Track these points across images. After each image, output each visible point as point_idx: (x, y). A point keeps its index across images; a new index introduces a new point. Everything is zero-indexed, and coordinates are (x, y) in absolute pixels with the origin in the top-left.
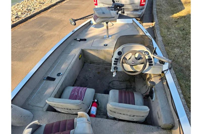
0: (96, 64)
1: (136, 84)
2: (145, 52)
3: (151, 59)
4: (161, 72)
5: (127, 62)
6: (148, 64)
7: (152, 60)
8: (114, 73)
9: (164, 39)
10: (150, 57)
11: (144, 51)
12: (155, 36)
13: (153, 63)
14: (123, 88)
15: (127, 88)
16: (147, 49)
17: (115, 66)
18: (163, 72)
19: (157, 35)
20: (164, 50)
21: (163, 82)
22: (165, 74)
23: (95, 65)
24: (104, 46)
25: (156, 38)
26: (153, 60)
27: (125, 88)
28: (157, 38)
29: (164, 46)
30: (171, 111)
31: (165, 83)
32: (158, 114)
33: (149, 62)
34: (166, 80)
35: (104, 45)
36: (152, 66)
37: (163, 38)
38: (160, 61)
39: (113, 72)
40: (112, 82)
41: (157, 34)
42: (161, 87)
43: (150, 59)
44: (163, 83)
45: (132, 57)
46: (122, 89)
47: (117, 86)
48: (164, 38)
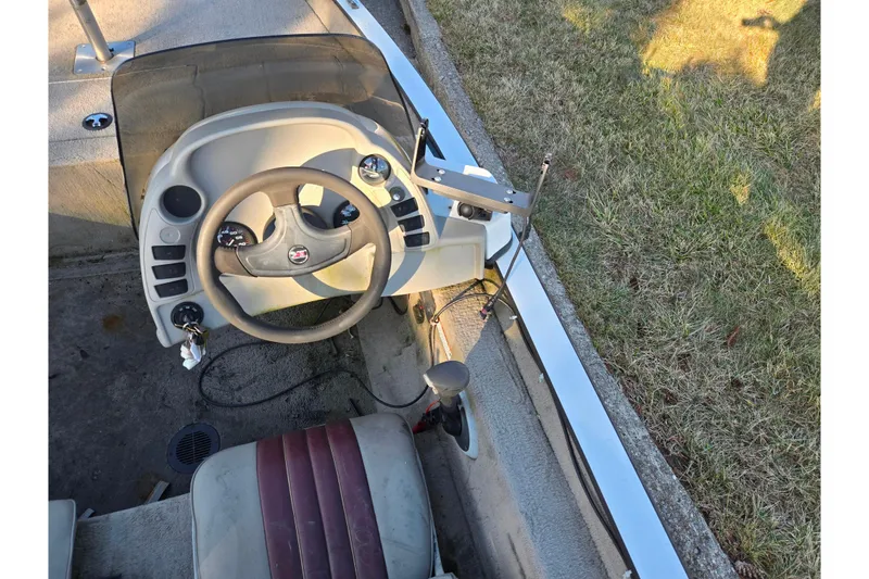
0: (81, 263)
1: (360, 335)
2: (362, 164)
3: (411, 205)
4: (478, 264)
5: (254, 261)
6: (398, 234)
7: (416, 209)
8: (183, 349)
9: (447, 32)
10: (397, 190)
11: (352, 151)
12: (403, 17)
13: (429, 226)
14: (294, 381)
15: (318, 377)
16: (374, 139)
17: (173, 301)
18: (490, 265)
19: (412, 13)
20: (459, 89)
21: (499, 325)
22: (503, 280)
23: (76, 270)
24: (88, 133)
25: (413, 30)
26: (423, 209)
27: (302, 378)
28: (418, 31)
29: (454, 69)
30: (578, 516)
31: (512, 332)
32: (513, 549)
33: (400, 223)
34: (515, 311)
35: (88, 124)
36: (424, 248)
37: (444, 25)
38: (466, 210)
39: (176, 348)
40: (216, 363)
41: (414, 10)
42: (497, 361)
43: (404, 207)
44: (502, 332)
45: (279, 218)
46: (291, 389)
47: (255, 378)
48: (447, 25)
